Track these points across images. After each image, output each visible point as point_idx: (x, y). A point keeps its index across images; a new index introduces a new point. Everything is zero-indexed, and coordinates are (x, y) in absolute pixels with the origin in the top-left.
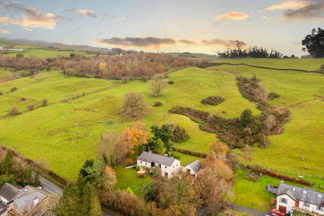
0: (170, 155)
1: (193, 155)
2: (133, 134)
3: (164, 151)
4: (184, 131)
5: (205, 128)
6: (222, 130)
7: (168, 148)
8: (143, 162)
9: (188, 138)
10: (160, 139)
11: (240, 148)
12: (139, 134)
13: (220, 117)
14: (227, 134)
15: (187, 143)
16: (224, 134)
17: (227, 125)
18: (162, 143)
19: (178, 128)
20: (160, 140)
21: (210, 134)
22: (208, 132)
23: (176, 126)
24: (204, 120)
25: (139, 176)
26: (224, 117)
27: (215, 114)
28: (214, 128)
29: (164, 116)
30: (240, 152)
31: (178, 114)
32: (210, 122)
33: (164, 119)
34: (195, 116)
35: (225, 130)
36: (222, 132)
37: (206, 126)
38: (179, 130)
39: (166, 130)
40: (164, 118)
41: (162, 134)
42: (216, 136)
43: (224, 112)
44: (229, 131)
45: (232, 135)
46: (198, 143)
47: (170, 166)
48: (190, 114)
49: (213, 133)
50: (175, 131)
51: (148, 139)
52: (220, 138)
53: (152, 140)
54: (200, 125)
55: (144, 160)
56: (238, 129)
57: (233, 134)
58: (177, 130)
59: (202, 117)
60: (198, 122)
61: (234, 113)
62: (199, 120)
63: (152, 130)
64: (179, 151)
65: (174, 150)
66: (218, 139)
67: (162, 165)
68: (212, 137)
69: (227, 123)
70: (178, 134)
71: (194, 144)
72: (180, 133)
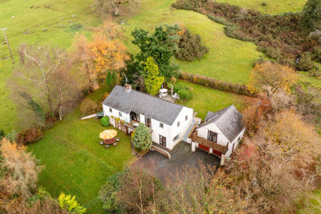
0: (172, 91)
1: (216, 88)
2: (95, 49)
3: (160, 83)
4: (198, 39)
5: (235, 32)
6: (265, 37)
7: (168, 76)
8: (113, 109)
9: (207, 52)
10: (152, 58)
11: (305, 70)
12: (107, 48)
13: (259, 13)
14: (275, 42)
15: (203, 61)
16: (270, 43)
17: (272, 27)
18: (156, 66)
19: (187, 33)
20: (150, 59)
21: (244, 43)
22: (241, 39)
23: (184, 31)
24: (232, 18)
25: (104, 144)
26: (265, 13)
27: (249, 8)
28: (250, 32)
29: (164, 15)
30: (308, 80)
31: (188, 9)
32: (242, 22)
33: (164, 19)
34: (215, 13)
35: (270, 36)
36: (266, 40)
37: (236, 28)
38: (189, 37)
39: (164, 39)
40: (165, 16)
41: (154, 47)
42: (256, 47)
43: (264, 5)
44: (278, 38)
45: (286, 45)
46: (224, 62)
47: (171, 124)
48: (207, 10)
49: (250, 41)
50: (182, 40)
51: (128, 58)
52: (264, 52)
53: (135, 60)
54: (225, 29)
55: (117, 107)
56: (295, 34)
57: (285, 42)
58: (186, 38)
59: (228, 14)
60: (221, 23)
61: (282, 5)
62: (223, 19)
63: (134, 39)
64: (191, 80)
65: (180, 78)
66: (261, 54)
67: (153, 121)
68: (249, 50)
69: (274, 23)
70: (188, 45)
71: (218, 63)
72: (192, 44)
